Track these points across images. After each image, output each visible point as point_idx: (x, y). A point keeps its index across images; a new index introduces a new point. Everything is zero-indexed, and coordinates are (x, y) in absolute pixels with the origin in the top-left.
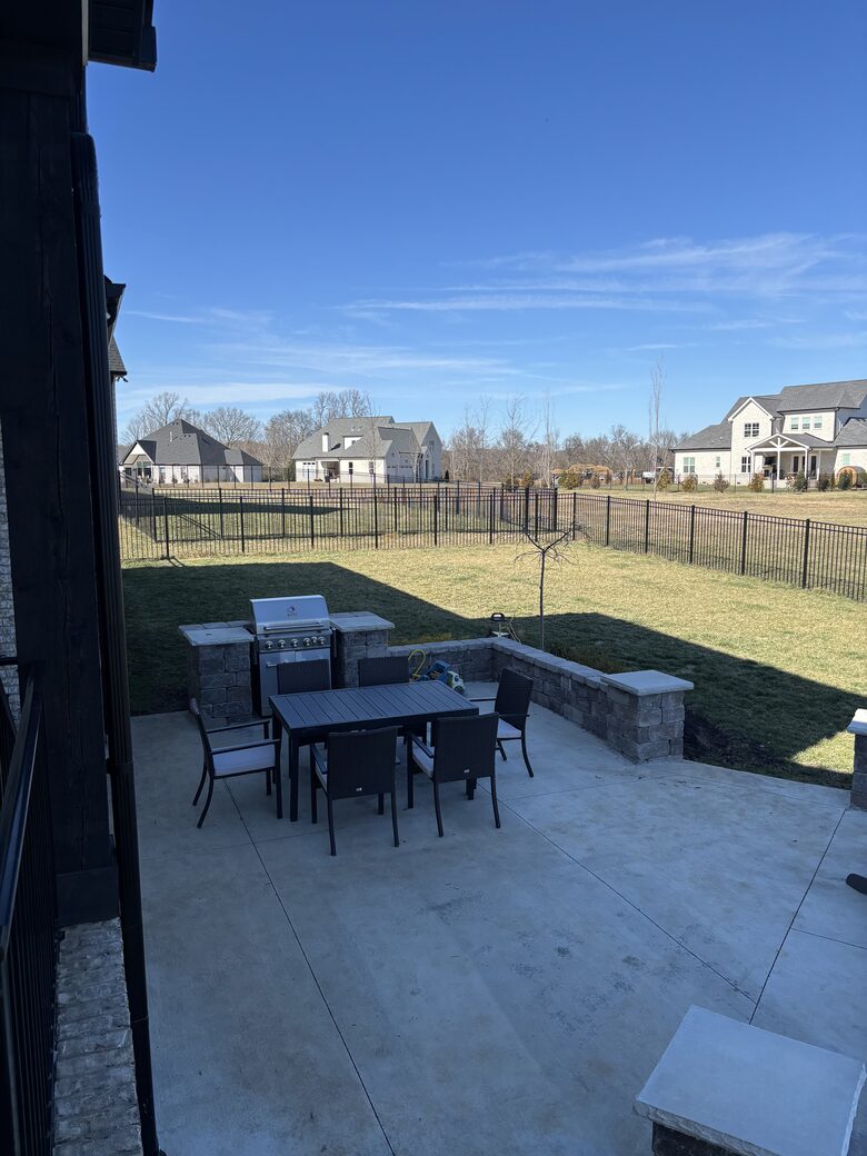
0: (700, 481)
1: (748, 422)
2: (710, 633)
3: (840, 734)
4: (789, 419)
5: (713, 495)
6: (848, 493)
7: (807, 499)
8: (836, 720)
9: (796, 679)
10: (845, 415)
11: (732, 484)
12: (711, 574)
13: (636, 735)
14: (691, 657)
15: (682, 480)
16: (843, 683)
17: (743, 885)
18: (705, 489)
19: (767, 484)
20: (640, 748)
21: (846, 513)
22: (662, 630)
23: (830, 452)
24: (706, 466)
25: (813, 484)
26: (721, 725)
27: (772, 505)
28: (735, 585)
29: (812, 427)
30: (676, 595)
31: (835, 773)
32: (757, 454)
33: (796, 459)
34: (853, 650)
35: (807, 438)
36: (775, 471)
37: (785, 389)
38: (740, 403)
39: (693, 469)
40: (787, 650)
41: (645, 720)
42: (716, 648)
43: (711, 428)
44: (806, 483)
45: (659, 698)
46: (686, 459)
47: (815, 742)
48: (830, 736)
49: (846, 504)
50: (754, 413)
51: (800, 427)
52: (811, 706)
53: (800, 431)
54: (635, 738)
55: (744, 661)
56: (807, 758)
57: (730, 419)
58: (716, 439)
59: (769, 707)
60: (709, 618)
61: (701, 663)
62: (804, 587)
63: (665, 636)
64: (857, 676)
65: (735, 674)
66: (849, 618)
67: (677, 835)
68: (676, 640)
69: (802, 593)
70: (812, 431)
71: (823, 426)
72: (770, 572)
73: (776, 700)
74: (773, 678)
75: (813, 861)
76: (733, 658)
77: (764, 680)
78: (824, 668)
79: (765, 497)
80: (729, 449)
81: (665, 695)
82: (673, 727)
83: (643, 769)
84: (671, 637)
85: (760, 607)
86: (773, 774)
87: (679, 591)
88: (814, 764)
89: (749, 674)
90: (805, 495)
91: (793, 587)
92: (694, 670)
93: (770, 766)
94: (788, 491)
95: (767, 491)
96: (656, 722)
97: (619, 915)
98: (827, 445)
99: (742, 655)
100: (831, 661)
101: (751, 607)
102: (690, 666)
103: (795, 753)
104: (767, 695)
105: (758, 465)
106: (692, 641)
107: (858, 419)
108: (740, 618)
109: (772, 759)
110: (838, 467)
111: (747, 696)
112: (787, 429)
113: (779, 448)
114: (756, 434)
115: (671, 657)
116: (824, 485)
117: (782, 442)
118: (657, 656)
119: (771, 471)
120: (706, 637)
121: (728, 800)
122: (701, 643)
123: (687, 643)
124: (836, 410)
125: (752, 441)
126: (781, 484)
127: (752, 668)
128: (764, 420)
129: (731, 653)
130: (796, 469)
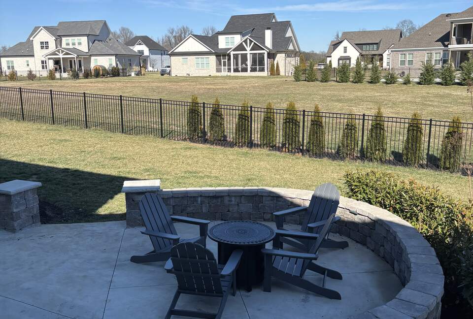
0: (19, 74)
1: (42, 41)
2: (42, 157)
3: (116, 196)
4: (64, 39)
5: (28, 82)
6: (99, 79)
7: (80, 83)
8: (114, 190)
9: (91, 174)
10: (93, 39)
11: (38, 75)
12: (36, 126)
13: (13, 217)
14: (34, 172)
15: (7, 74)
16: (113, 172)
17: (85, 277)
18: (22, 79)
19: (57, 75)
20: (16, 224)
21: (100, 89)
22: (14, 159)
23: (88, 57)
24: (21, 66)
25: (81, 75)
26: (57, 203)
27: (61, 86)
28: (52, 130)
29: (77, 44)
30: (18, 139)
31: (117, 215)
32: (49, 59)
33: (71, 61)
34: (115, 156)
35: (75, 50)
36: (60, 68)
37: (60, 23)
38: (36, 30)
39: (13, 67)
40: (84, 160)
41: (17, 208)
42: (47, 165)
43: (21, 44)
44: (78, 75)
45: (23, 194)
46: (8, 62)
47: (105, 202)
48: (112, 198)
49: (99, 85)
50: (44, 36)
51: (71, 44)
52: (101, 186)
53: (71, 46)
54: (12, 219)
55: (63, 169)
56: (103, 211)
57: (31, 39)
58: (25, 50)
59: (80, 190)
60: (39, 149)
61: (39, 174)
62: (87, 127)
63: (17, 162)
64: (119, 168)
65: (59, 176)
66: (111, 141)
67: (46, 263)
68: (23, 163)
69: (86, 131)
70: (77, 47)
71: (82, 44)
72: (68, 122)
73: (82, 186)
74: (79, 175)
75: (115, 256)
76: (57, 168)
77: (75, 177)
78: (103, 166)
79: (57, 83)
80: (33, 56)
81: (26, 192)
82: (33, 208)
83: (19, 235)
84: (20, 162)
85: (66, 140)
86: (88, 221)
87: (19, 137)
88: (107, 212)
89: (67, 175)
90: (78, 81)
91: (81, 128)
92: (37, 178)
93: (86, 218)
94: (69, 79)
95: (58, 79)
96: (23, 208)
97: (22, 312)
98: (85, 54)
99: (61, 166)
100: (106, 162)
101: (62, 141)
102: (34, 176)
103: (97, 209)
104: (78, 184)
105: (51, 65)
106: (32, 163)
107: (99, 41)
108: (56, 147)
109: (87, 214)
110: (93, 66)
111: (68, 186)
112: (64, 45)
113: (61, 56)
114: (47, 47)
115: (22, 173)
116: (87, 75)
117: (62, 52)
118: (14, 174)
119: (58, 68)
120: (40, 159)
121: (69, 239)
122: (38, 163)
123: (30, 164)
124: (88, 36)
125: (46, 51)
126: (65, 75)
127: (68, 172)
128: (51, 40)
129: (55, 166)
130: (71, 67)
